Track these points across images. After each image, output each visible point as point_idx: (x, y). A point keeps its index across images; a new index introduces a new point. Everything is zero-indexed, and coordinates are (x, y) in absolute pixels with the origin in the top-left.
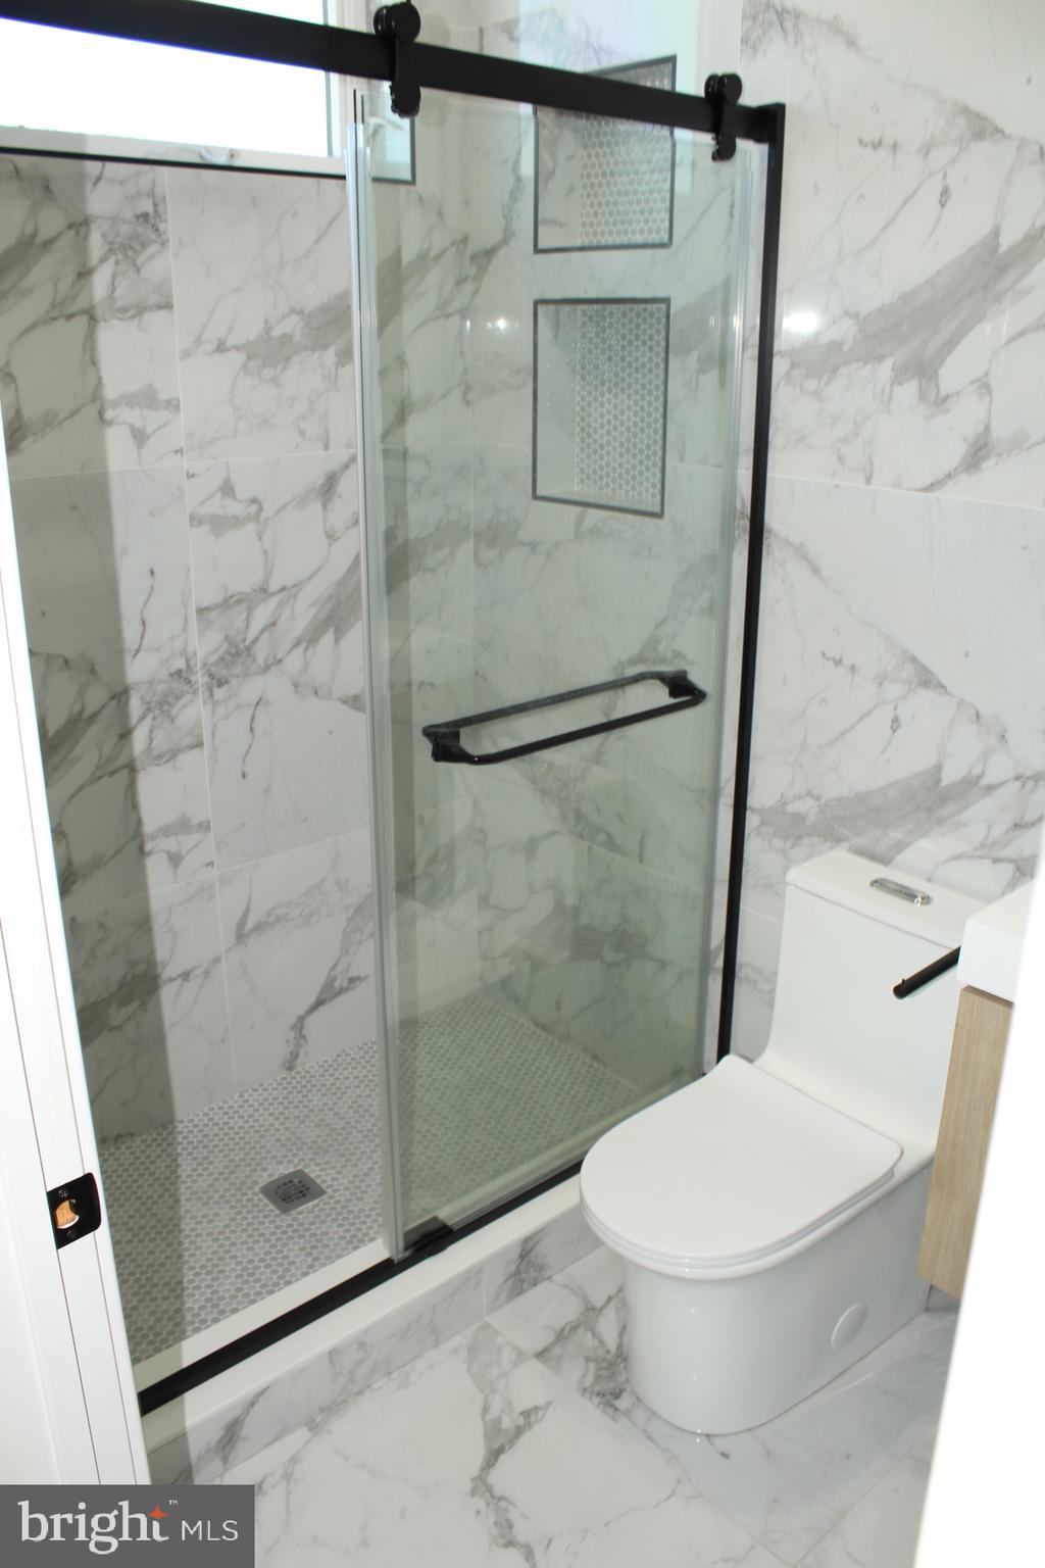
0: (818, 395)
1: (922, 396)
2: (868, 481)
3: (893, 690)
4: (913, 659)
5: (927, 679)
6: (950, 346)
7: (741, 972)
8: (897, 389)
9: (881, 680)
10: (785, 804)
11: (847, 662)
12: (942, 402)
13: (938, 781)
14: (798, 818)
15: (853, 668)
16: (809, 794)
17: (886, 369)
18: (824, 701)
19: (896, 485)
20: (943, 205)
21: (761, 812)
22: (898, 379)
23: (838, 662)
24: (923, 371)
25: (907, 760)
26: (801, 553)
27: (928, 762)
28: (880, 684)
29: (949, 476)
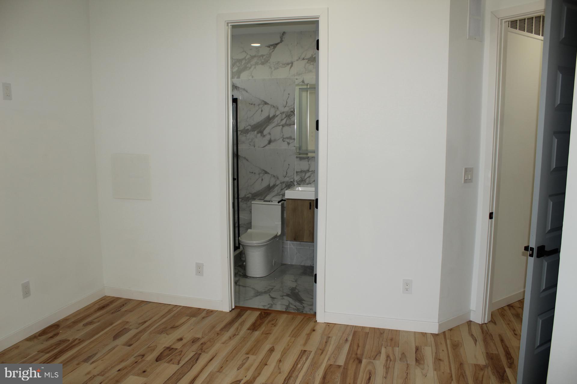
0: (246, 136)
1: (261, 135)
2: (254, 147)
3: (261, 175)
4: (264, 170)
5: (266, 173)
6: (264, 129)
7: (240, 226)
8: (257, 135)
9: (259, 174)
10: (246, 196)
11: (254, 172)
12: (264, 136)
13: (269, 186)
14: (248, 197)
15: (255, 173)
16: (250, 193)
17: (256, 132)
18: (251, 179)
19: (259, 147)
20: (262, 112)
21: (241, 198)
22: (258, 133)
23: (252, 173)
24: (261, 132)
25: (265, 184)
26: (245, 158)
27: (268, 184)
28: (259, 175)
29: (266, 145)
